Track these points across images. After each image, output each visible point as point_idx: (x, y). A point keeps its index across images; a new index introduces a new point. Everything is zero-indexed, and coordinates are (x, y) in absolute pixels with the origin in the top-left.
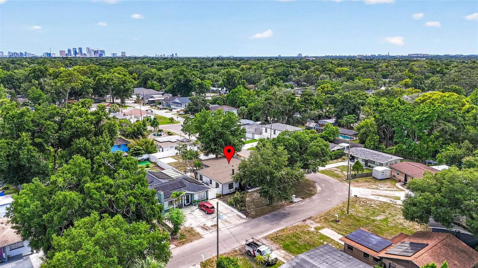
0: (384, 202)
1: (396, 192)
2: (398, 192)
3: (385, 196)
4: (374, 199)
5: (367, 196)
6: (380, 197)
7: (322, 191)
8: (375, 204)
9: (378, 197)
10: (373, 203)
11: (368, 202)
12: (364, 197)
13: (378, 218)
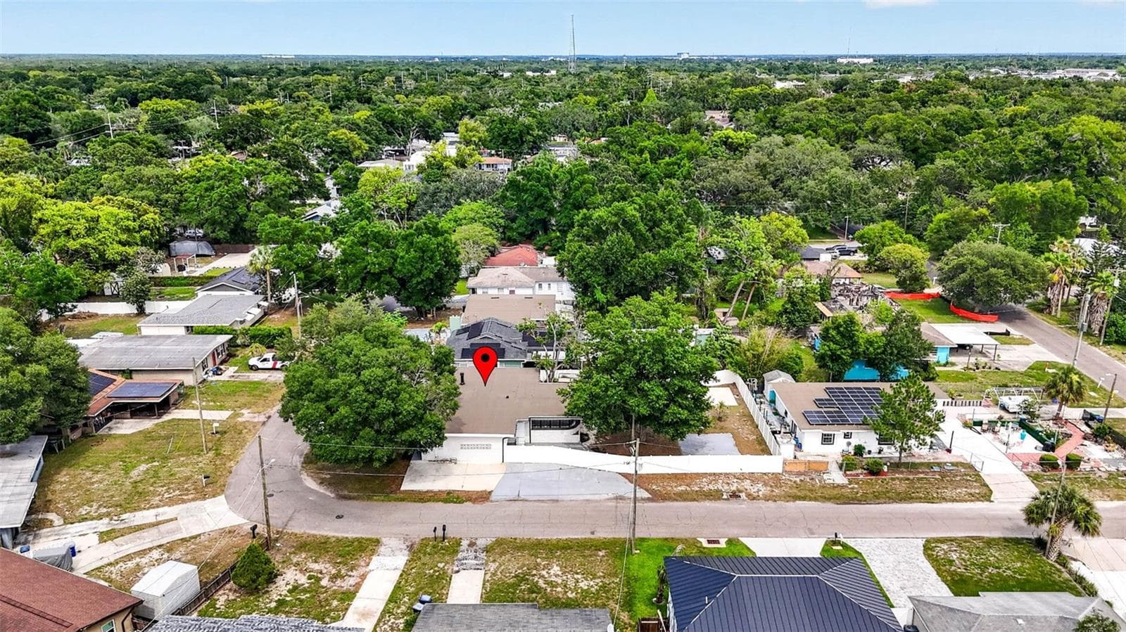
0: (140, 509)
1: (112, 560)
2: (106, 561)
3: (140, 528)
4: (166, 509)
5: (188, 511)
6: (153, 520)
7: (297, 480)
8: (159, 495)
9: (160, 519)
10: (166, 495)
11: (177, 492)
12: (193, 504)
13: (143, 467)
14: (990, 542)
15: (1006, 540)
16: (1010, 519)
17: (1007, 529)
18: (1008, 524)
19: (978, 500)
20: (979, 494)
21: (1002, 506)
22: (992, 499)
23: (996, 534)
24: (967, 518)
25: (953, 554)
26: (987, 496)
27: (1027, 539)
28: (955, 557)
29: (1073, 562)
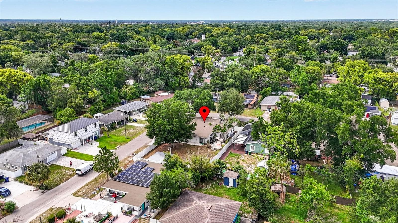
14: (62, 181)
15: (57, 185)
16: (61, 191)
17: (60, 188)
18: (61, 190)
19: (76, 192)
20: (78, 193)
21: (67, 195)
22: (72, 195)
23: (62, 185)
24: (74, 184)
25: (68, 172)
26: (75, 194)
27: (52, 189)
28: (66, 171)
29: (34, 189)
